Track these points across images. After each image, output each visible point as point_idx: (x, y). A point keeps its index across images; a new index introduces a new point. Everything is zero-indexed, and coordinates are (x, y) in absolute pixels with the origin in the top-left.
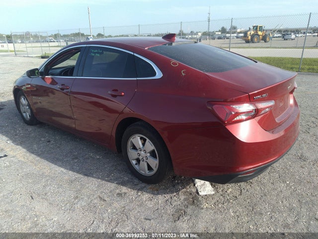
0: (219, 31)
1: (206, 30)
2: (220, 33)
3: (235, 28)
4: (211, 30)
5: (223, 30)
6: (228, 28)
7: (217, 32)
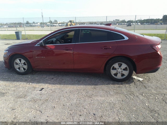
0: (49, 22)
1: (42, 21)
2: (49, 23)
3: (56, 21)
4: (45, 22)
5: (51, 22)
6: (53, 21)
7: (47, 23)
